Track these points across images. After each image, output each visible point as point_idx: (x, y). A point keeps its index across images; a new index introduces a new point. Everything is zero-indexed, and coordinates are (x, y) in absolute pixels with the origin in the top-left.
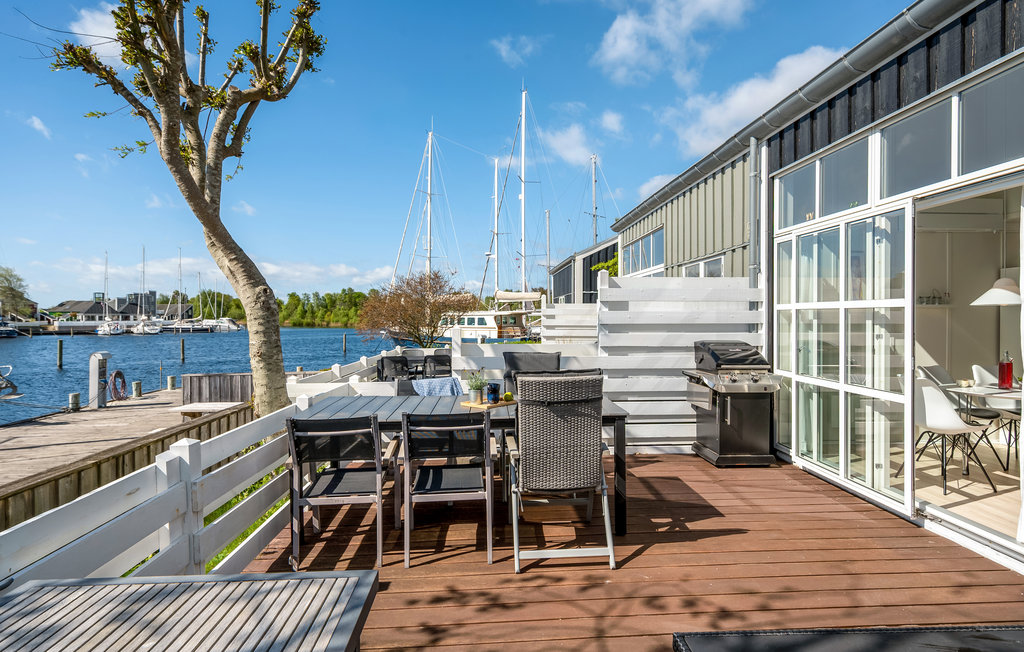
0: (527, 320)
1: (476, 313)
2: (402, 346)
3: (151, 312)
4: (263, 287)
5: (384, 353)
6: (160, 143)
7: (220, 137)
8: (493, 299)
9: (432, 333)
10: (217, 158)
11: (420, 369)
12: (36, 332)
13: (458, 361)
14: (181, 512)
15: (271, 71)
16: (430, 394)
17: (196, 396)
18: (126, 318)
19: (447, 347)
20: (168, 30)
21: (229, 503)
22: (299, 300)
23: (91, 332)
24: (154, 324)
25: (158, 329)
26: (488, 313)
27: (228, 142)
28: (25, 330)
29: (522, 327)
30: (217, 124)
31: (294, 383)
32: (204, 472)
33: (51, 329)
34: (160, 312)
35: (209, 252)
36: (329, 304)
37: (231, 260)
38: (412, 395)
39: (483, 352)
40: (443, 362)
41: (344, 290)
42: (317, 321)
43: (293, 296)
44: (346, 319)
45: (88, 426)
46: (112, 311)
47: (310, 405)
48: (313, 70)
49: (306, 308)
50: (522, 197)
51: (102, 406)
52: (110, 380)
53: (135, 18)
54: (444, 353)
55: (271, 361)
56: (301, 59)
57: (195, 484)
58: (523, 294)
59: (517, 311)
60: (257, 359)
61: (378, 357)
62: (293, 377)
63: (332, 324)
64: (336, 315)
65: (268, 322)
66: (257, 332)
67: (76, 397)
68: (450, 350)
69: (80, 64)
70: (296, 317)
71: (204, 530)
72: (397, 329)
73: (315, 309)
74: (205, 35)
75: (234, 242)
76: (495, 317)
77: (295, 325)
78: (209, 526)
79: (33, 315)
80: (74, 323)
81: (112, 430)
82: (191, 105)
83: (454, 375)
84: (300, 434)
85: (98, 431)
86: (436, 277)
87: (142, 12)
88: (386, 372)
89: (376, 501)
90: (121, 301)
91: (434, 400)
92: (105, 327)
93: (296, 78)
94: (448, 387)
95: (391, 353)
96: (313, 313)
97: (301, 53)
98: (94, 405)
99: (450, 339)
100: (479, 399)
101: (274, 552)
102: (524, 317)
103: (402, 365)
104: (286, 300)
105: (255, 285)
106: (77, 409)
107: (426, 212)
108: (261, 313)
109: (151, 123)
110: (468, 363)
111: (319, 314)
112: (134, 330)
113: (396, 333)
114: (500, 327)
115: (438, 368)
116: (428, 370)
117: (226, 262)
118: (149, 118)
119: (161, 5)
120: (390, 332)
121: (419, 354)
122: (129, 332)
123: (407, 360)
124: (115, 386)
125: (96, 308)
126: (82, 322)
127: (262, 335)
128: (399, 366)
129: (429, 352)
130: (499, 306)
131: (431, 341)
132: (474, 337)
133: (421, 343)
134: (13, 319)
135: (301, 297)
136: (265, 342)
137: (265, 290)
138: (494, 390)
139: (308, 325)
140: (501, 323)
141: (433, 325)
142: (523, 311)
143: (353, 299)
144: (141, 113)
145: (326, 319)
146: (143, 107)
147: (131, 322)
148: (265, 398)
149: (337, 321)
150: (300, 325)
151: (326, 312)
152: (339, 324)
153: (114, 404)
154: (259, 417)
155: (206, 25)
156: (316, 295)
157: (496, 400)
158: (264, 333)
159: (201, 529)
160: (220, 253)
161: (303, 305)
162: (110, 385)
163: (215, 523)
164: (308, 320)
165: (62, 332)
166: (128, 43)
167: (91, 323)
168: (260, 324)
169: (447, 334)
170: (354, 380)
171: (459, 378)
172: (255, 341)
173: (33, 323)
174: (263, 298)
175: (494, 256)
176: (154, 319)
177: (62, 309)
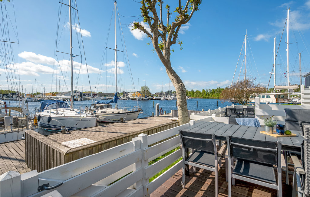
0: (290, 96)
1: (266, 94)
2: (235, 105)
3: (171, 95)
4: (181, 84)
5: (228, 107)
6: (153, 43)
7: (170, 39)
8: (273, 89)
9: (247, 100)
10: (169, 45)
11: (241, 113)
12: (151, 99)
13: (258, 111)
14: (140, 159)
15: (183, 12)
16: (244, 124)
17: (175, 116)
18: (167, 96)
19: (253, 105)
20: (153, 8)
21: (157, 159)
22: (205, 91)
23: (160, 99)
24: (172, 98)
25: (172, 99)
26: (271, 94)
27: (172, 40)
28: (149, 99)
29: (287, 99)
30: (169, 35)
31: (194, 115)
32: (149, 146)
33: (153, 98)
34: (173, 95)
35: (167, 74)
36: (213, 92)
37: (172, 76)
38: (235, 124)
39: (272, 108)
40: (251, 111)
41: (217, 88)
42: (210, 97)
43: (203, 90)
44: (218, 96)
45: (154, 120)
46: (164, 95)
47: (194, 124)
48: (198, 10)
49: (207, 93)
50: (287, 50)
51: (158, 116)
52: (159, 110)
53: (145, 8)
54: (252, 107)
55: (183, 107)
56: (194, 7)
57: (144, 150)
58: (288, 86)
59: (285, 93)
60: (179, 107)
61: (225, 108)
62: (193, 113)
63: (214, 98)
64: (215, 95)
65: (182, 95)
66: (179, 98)
67: (153, 113)
68: (254, 107)
69: (137, 28)
70: (204, 96)
71: (148, 167)
72: (233, 99)
73: (209, 94)
74: (169, 12)
75: (173, 70)
76: (274, 95)
77: (204, 98)
78: (150, 166)
79: (151, 96)
80: (157, 97)
81: (158, 122)
82: (164, 33)
83: (256, 117)
84: (184, 137)
85: (156, 122)
86: (247, 81)
87: (147, 5)
88: (228, 113)
89: (215, 170)
90: (166, 92)
91: (246, 128)
92: (163, 98)
93: (192, 14)
94: (253, 123)
95: (230, 107)
96: (209, 95)
97: (194, 5)
98: (156, 116)
99: (254, 103)
100: (271, 131)
101: (178, 176)
102: (288, 95)
103: (234, 110)
104: (201, 91)
105: (179, 83)
106: (153, 116)
107: (244, 62)
108: (180, 92)
109: (151, 38)
110: (264, 113)
111: (211, 95)
112: (168, 99)
113: (233, 101)
114: (277, 99)
115: (249, 113)
116: (244, 113)
117: (171, 77)
118: (151, 37)
119: (151, 1)
120: (231, 100)
121: (241, 107)
122: (167, 99)
123: (236, 110)
124: (161, 111)
125: (161, 94)
126: (159, 97)
127: (180, 99)
128: (233, 111)
129: (245, 107)
130: (276, 91)
131: (246, 103)
132: (265, 102)
133: (242, 104)
134: (148, 96)
135: (206, 90)
136: (181, 101)
137: (182, 85)
138: (281, 128)
139: (207, 98)
140: (278, 97)
141: (247, 97)
142: (288, 93)
143: (220, 90)
144: (149, 36)
145: (212, 96)
146: (150, 34)
147: (167, 97)
148: (181, 120)
149: (216, 97)
150: (205, 98)
151: (212, 94)
152: (216, 98)
153: (160, 116)
154: (180, 125)
155: (169, 10)
156: (210, 90)
157: (282, 133)
158: (181, 98)
159: (147, 167)
160: (170, 74)
161: (206, 92)
162: (160, 111)
163: (153, 165)
164: (207, 96)
165: (155, 99)
166: (144, 16)
167: (160, 97)
168: (180, 95)
169: (253, 101)
170: (213, 116)
171: (259, 119)
172: (179, 101)
173: (151, 97)
174: (181, 87)
175: (274, 73)
176: (172, 96)
177: (155, 94)
